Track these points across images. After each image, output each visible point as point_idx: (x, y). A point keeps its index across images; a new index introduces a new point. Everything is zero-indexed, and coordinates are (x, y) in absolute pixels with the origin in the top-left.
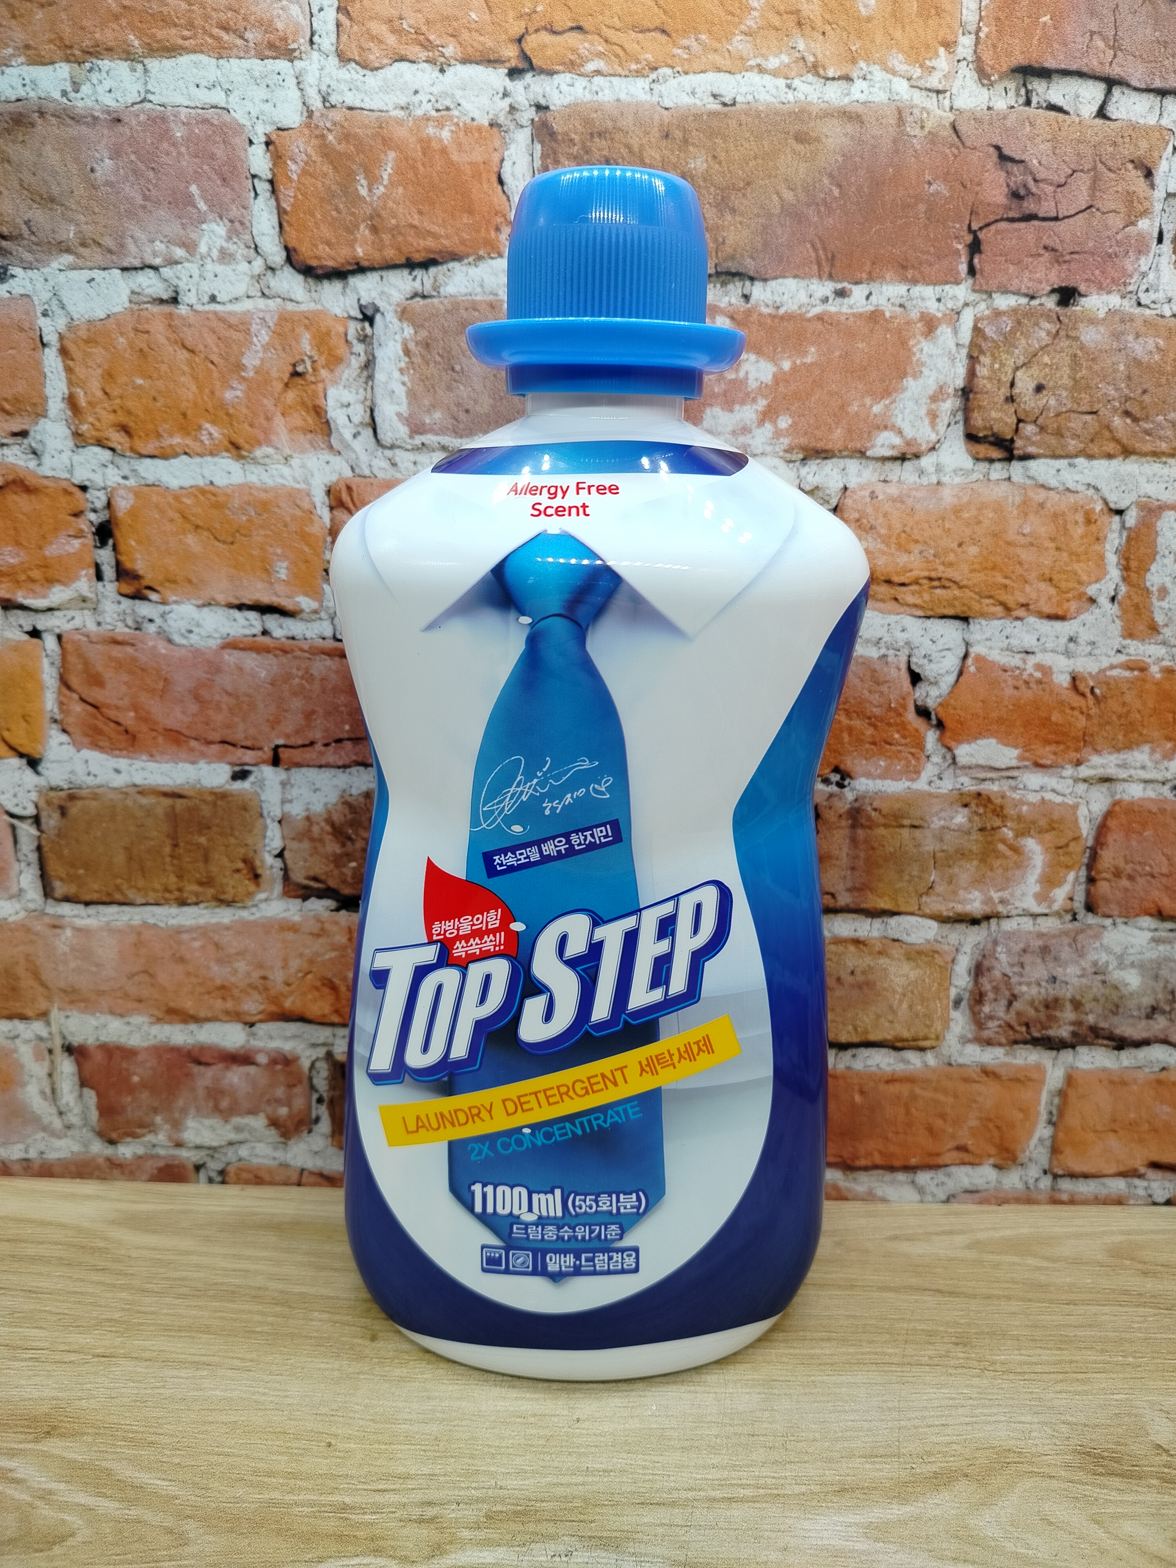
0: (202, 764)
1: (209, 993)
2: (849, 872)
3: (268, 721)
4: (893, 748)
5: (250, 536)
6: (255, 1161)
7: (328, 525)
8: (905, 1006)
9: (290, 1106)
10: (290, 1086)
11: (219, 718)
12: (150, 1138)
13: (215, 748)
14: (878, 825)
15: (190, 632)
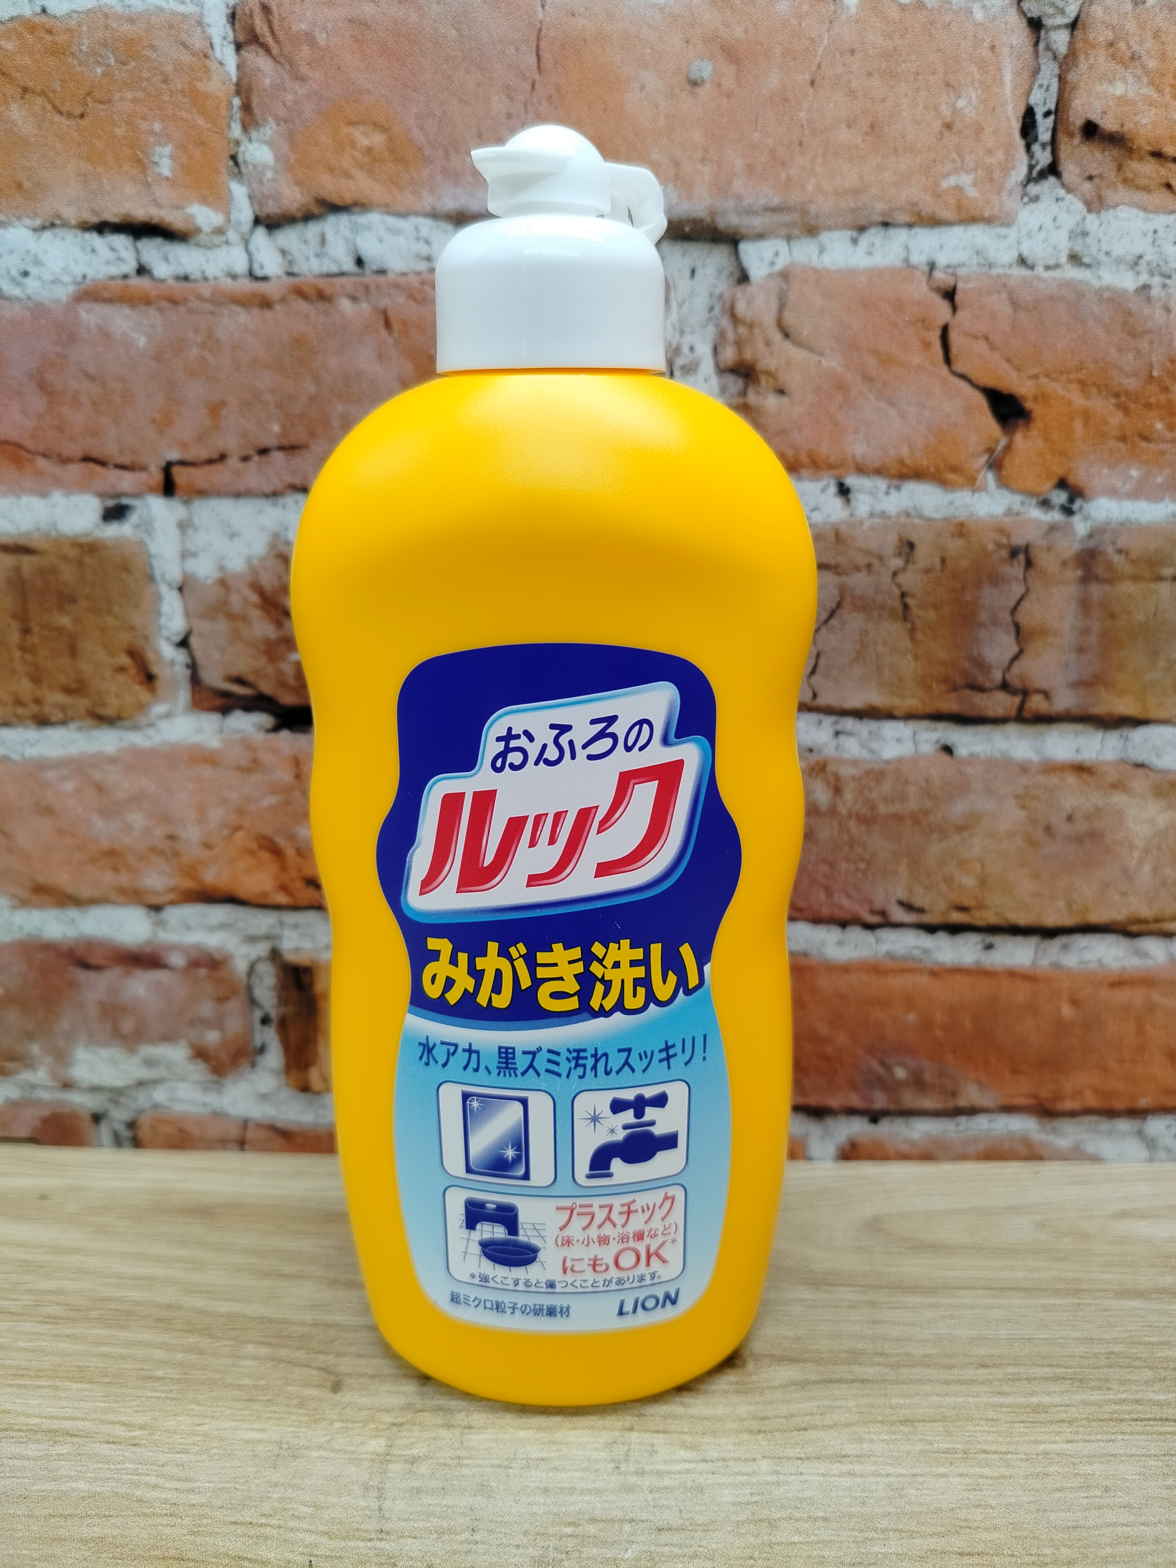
0: (57, 497)
1: (93, 861)
2: (1073, 656)
3: (153, 421)
4: (1153, 446)
5: (109, 101)
6: (178, 1108)
7: (234, 79)
8: (1146, 868)
9: (222, 1029)
10: (221, 1000)
11: (77, 419)
12: (26, 1076)
13: (76, 469)
14: (1121, 578)
15: (26, 274)
